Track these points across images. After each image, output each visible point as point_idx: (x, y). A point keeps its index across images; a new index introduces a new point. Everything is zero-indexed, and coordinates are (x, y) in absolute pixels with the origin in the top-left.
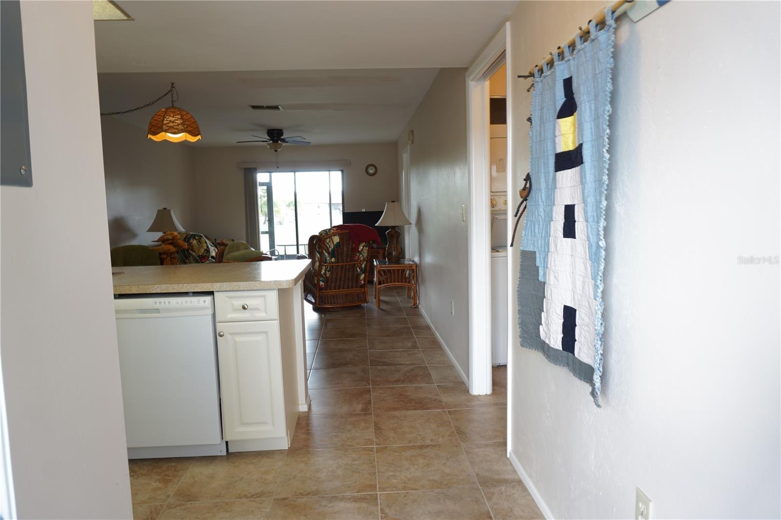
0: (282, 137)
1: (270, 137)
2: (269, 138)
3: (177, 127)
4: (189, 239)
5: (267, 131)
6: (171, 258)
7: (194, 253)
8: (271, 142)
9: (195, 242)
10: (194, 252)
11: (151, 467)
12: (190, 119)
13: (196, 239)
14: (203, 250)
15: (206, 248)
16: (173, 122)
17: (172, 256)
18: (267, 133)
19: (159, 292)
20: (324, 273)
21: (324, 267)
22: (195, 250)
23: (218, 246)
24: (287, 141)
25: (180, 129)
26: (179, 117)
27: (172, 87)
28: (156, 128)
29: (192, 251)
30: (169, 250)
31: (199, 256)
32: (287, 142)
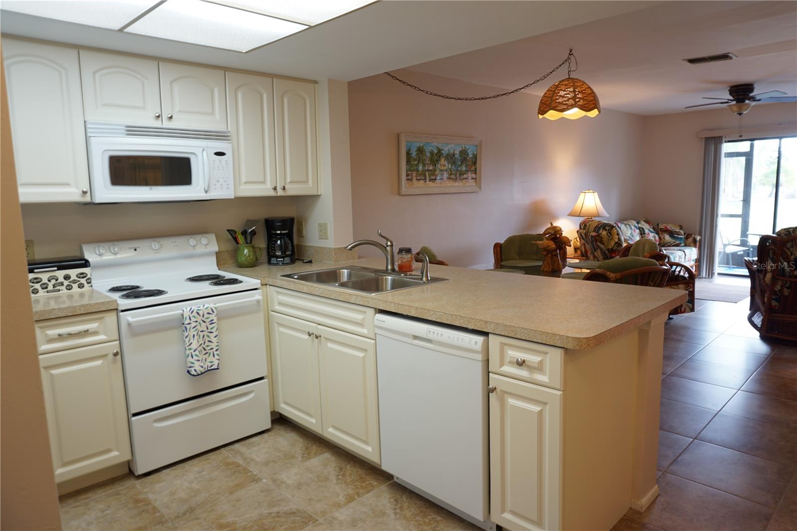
0: (751, 95)
1: (733, 97)
2: (731, 98)
3: (567, 102)
4: (599, 229)
5: (729, 88)
6: (552, 255)
7: (602, 246)
8: (734, 102)
9: (604, 233)
10: (603, 244)
11: (418, 512)
12: (585, 90)
13: (606, 230)
14: (614, 243)
15: (617, 240)
16: (563, 97)
17: (553, 254)
18: (729, 90)
19: (434, 320)
20: (779, 290)
21: (780, 282)
22: (605, 242)
23: (660, 233)
24: (757, 99)
25: (571, 104)
26: (571, 89)
27: (570, 55)
28: (545, 106)
29: (600, 243)
30: (548, 247)
31: (608, 250)
32: (759, 100)
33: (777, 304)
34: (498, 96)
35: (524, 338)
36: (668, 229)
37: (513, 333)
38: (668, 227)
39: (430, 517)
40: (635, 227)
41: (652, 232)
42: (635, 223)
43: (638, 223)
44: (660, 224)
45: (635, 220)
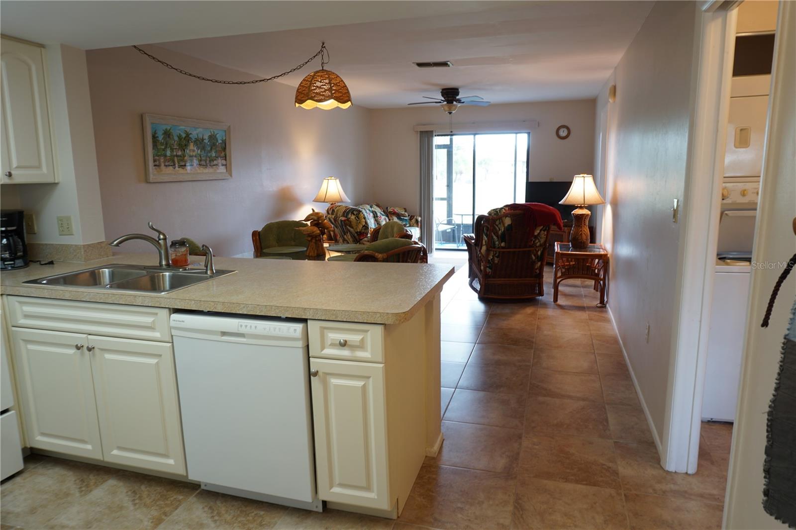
0: (457, 97)
1: (444, 98)
2: (443, 99)
3: (324, 93)
4: (348, 214)
5: (441, 91)
6: (316, 240)
7: (352, 230)
8: (445, 103)
9: (353, 217)
10: (353, 228)
12: (339, 83)
13: (354, 214)
14: (362, 226)
15: (364, 224)
16: (320, 88)
17: (317, 239)
18: (441, 92)
19: (245, 313)
20: (492, 259)
21: (492, 253)
22: (353, 226)
24: (462, 101)
25: (327, 95)
26: (327, 81)
27: (322, 47)
28: (302, 95)
29: (350, 226)
30: (313, 232)
31: (357, 233)
32: (463, 102)
33: (490, 270)
34: (257, 81)
35: (345, 320)
36: (396, 212)
37: (334, 317)
38: (396, 210)
39: (253, 514)
40: (369, 210)
41: (383, 215)
42: (368, 207)
43: (371, 207)
44: (389, 208)
45: (368, 204)
